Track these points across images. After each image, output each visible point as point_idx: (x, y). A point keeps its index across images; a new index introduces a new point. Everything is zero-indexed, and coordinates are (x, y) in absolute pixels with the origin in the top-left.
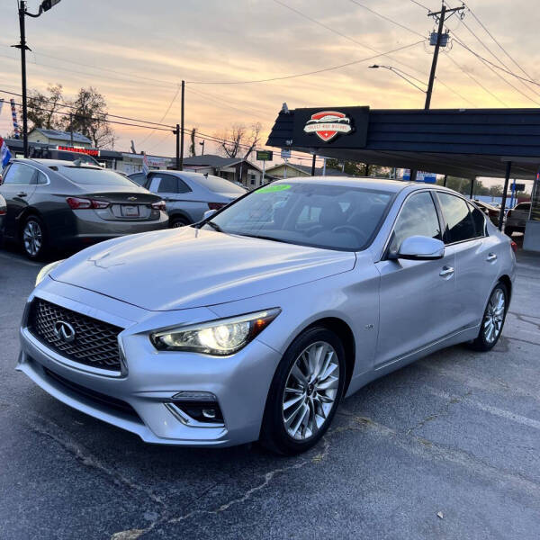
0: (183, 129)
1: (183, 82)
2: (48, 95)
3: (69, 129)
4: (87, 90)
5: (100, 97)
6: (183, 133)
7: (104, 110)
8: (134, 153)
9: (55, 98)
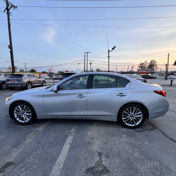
0: (168, 64)
1: (169, 54)
2: (144, 63)
3: (148, 68)
4: (153, 60)
5: (155, 61)
6: (168, 65)
7: (156, 63)
8: (161, 71)
9: (146, 63)
